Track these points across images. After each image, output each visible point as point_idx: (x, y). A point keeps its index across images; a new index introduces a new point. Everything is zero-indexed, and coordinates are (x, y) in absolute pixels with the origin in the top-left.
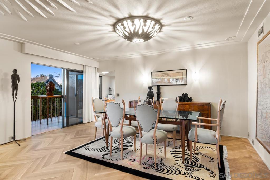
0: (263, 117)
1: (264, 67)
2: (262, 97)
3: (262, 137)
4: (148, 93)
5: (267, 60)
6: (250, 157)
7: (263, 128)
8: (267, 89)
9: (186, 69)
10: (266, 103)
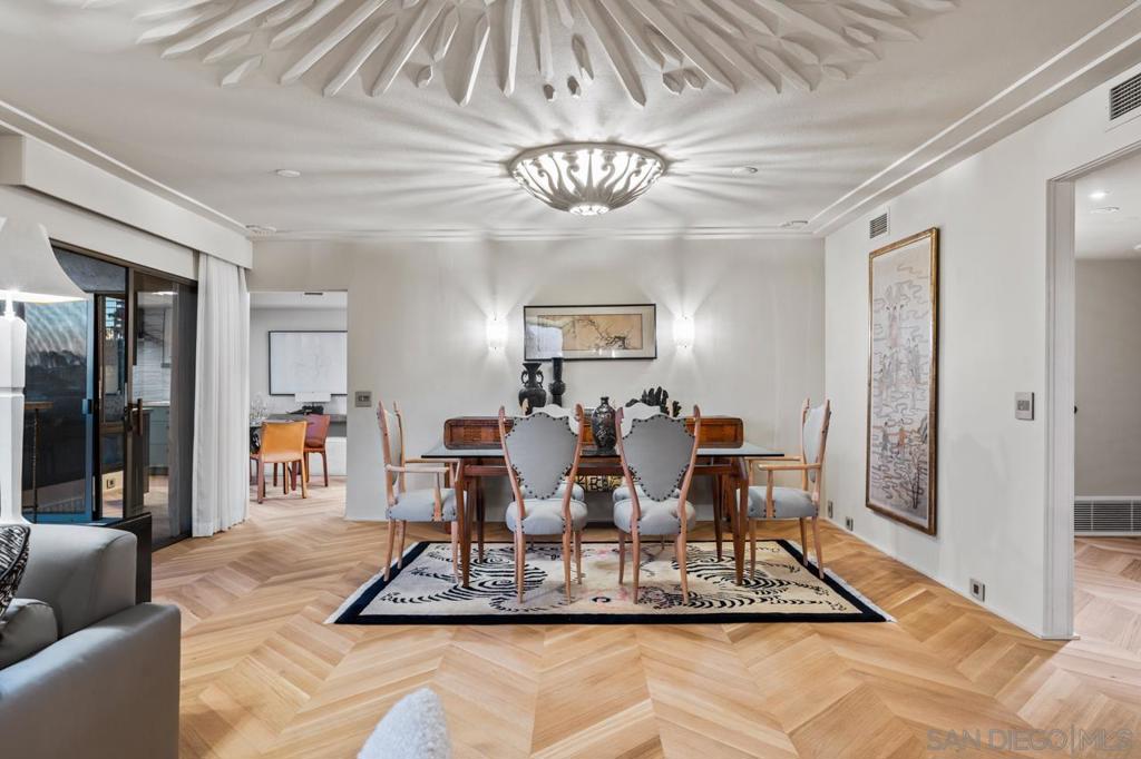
0: (889, 446)
1: (893, 318)
2: (884, 395)
3: (888, 497)
4: (522, 387)
5: (903, 302)
6: (860, 555)
7: (891, 473)
8: (901, 374)
9: (654, 305)
10: (900, 408)
